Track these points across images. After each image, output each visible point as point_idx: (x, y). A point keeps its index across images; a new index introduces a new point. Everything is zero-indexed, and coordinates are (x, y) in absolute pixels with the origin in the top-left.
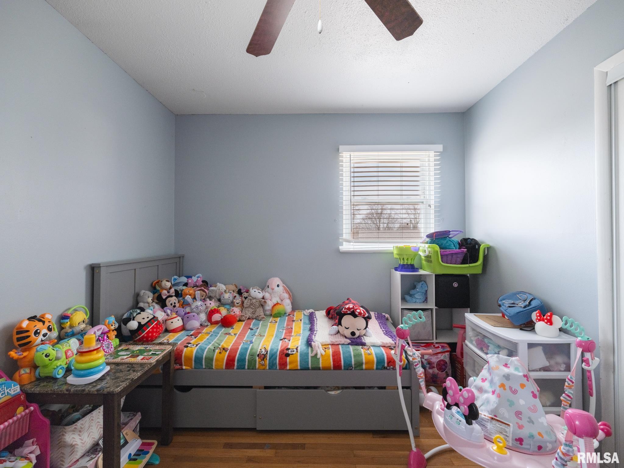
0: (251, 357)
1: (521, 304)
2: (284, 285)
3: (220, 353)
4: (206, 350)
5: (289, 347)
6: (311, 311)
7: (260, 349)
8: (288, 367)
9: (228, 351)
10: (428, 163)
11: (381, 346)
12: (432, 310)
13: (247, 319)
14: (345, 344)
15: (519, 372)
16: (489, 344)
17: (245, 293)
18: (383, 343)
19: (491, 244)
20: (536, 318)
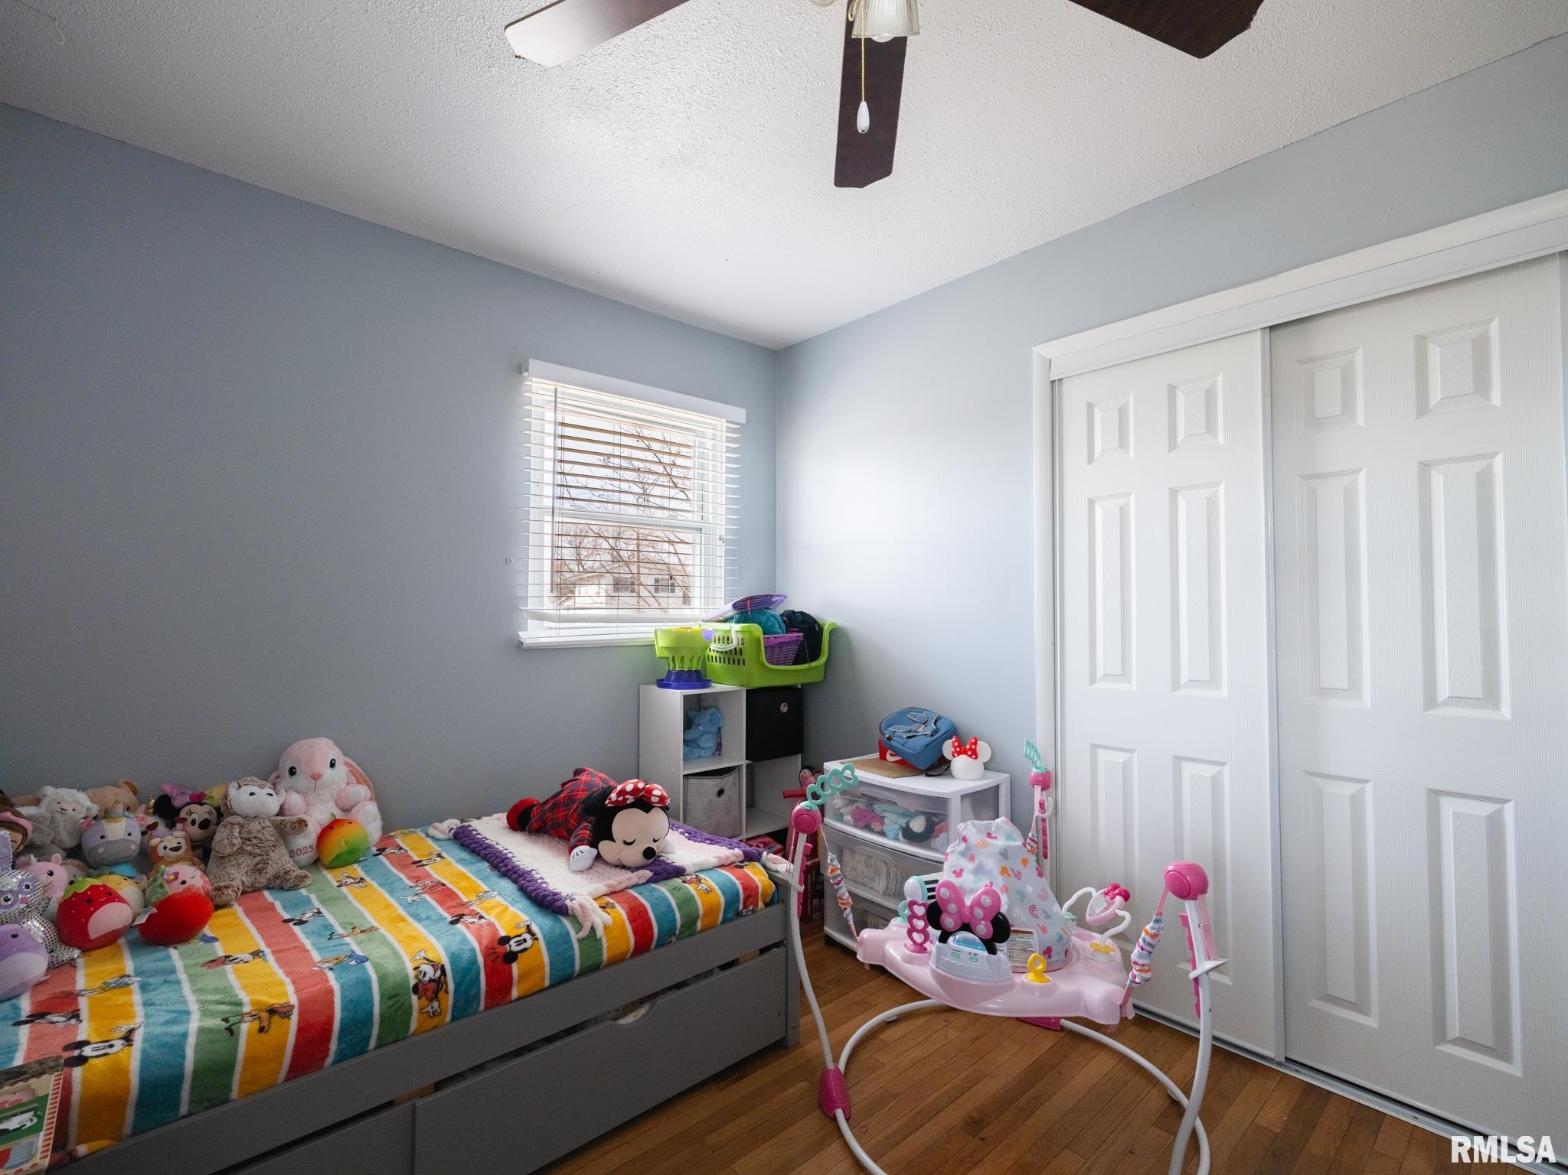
0: (390, 1003)
1: (921, 729)
2: (350, 761)
3: (261, 1030)
4: (191, 1041)
5: (503, 933)
6: (454, 823)
7: (415, 969)
8: (515, 993)
9: (296, 1012)
10: (712, 442)
11: (715, 867)
12: (738, 768)
13: (239, 894)
14: (639, 885)
15: (1015, 840)
16: (884, 814)
17: (194, 807)
18: (720, 858)
19: (840, 622)
20: (953, 750)
